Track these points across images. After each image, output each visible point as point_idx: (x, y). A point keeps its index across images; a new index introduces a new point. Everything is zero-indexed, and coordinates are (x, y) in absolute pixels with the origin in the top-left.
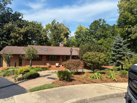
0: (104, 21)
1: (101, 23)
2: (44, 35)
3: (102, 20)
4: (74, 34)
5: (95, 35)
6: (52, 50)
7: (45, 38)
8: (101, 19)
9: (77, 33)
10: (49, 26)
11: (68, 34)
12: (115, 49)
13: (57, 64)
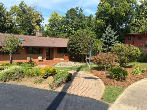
0: (81, 11)
1: (78, 12)
2: (9, 20)
3: (79, 9)
4: (48, 21)
5: (73, 24)
6: (31, 40)
7: (11, 23)
8: (78, 7)
9: (51, 20)
10: (16, 9)
11: (40, 21)
12: (106, 41)
13: (40, 58)
